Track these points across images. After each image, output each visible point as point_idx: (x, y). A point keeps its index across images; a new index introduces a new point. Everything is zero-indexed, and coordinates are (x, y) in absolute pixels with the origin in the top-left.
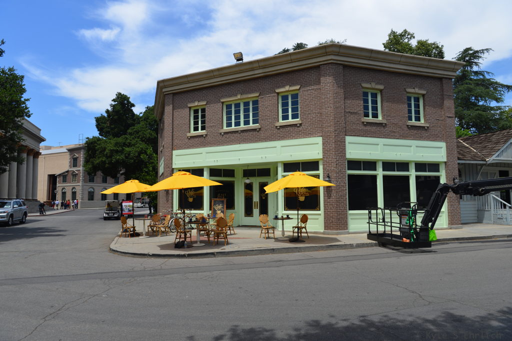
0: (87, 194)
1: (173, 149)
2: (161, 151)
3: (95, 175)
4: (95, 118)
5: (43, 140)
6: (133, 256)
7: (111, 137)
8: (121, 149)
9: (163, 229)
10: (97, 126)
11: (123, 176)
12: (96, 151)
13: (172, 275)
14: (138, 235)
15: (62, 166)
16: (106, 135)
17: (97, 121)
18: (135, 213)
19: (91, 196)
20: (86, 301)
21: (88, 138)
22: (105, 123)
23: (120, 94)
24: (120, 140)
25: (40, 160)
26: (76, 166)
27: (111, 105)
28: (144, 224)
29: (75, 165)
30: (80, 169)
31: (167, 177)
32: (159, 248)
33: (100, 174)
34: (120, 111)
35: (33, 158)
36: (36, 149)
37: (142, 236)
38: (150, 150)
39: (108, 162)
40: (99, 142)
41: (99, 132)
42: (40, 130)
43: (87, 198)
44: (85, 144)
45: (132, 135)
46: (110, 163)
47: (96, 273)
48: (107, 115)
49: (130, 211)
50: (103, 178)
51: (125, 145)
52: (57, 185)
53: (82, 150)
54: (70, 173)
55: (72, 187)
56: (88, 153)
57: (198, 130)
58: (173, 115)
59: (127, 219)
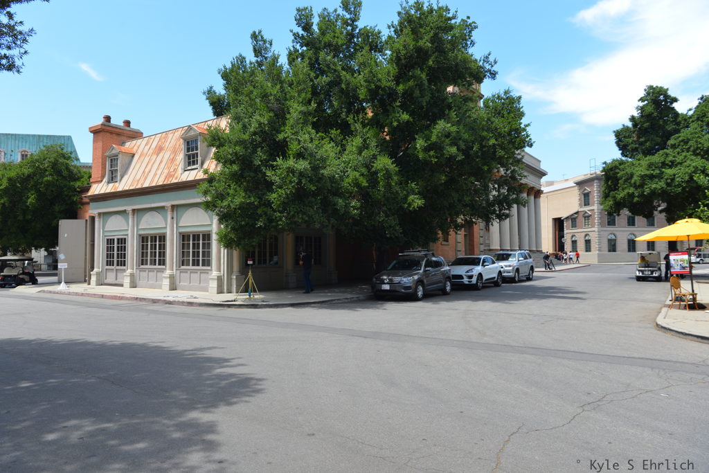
0: (606, 242)
3: (618, 215)
4: (614, 132)
5: (543, 174)
7: (640, 156)
8: (658, 172)
10: (618, 144)
11: (664, 214)
12: (618, 180)
14: (702, 307)
15: (569, 205)
16: (632, 155)
17: (616, 136)
18: (694, 272)
19: (612, 247)
21: (605, 163)
22: (629, 137)
23: (651, 87)
24: (657, 158)
26: (589, 205)
27: (637, 108)
29: (587, 203)
30: (595, 207)
33: (625, 212)
34: (653, 113)
36: (537, 187)
39: (637, 195)
40: (622, 167)
41: (621, 152)
42: (540, 161)
43: (607, 249)
44: (602, 172)
45: (675, 148)
46: (642, 195)
48: (633, 124)
49: (684, 268)
50: (628, 220)
51: (664, 164)
52: (565, 231)
53: (596, 181)
54: (581, 214)
55: (584, 234)
56: (607, 184)
59: (680, 281)
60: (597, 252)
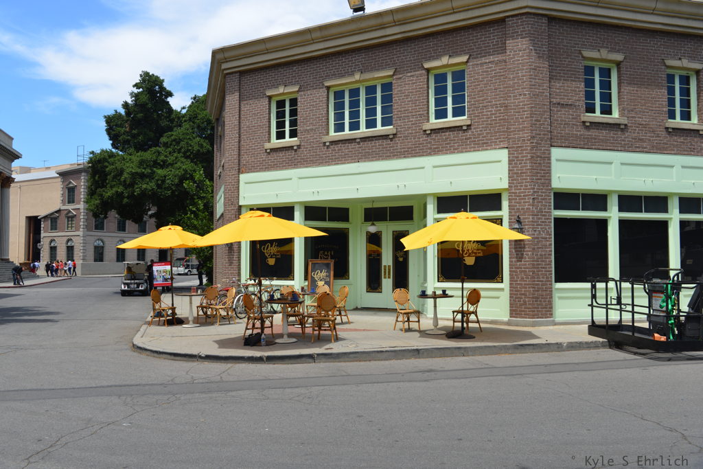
0: (93, 250)
1: (240, 172)
2: (220, 176)
3: (106, 217)
4: (105, 117)
5: (16, 156)
6: (173, 357)
7: (132, 150)
8: (150, 171)
9: (223, 313)
10: (109, 131)
11: (153, 220)
12: (106, 175)
13: (240, 392)
14: (180, 322)
15: (50, 201)
16: (123, 148)
17: (107, 122)
18: (175, 285)
19: (99, 255)
20: (96, 432)
21: (92, 153)
22: (121, 126)
23: (147, 74)
24: (148, 155)
25: (13, 190)
26: (73, 202)
27: (132, 94)
28: (191, 303)
29: (71, 200)
30: (80, 206)
31: (230, 221)
32: (217, 346)
33: (113, 215)
34: (147, 104)
35: (2, 186)
36: (6, 172)
37: (188, 323)
38: (199, 174)
39: (126, 195)
40: (112, 160)
41: (111, 142)
42: (12, 139)
43: (93, 258)
44: (89, 163)
45: (167, 147)
46: (131, 196)
47: (111, 386)
48: (125, 112)
49: (166, 280)
50: (119, 224)
51: (156, 164)
52: (43, 234)
53: (83, 174)
54: (63, 213)
55: (66, 239)
56: (94, 179)
57: (284, 138)
58: (240, 110)
59: (161, 294)
60: (81, 262)
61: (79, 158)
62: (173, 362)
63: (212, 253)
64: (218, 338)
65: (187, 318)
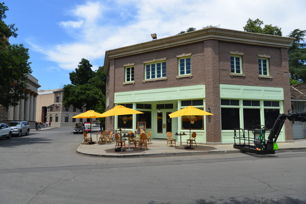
0: (65, 118)
1: (114, 92)
2: (108, 93)
3: (69, 107)
4: (69, 73)
5: (39, 86)
6: (90, 156)
7: (78, 84)
8: (84, 92)
9: (108, 140)
10: (70, 78)
11: (85, 108)
12: (69, 93)
13: (113, 168)
14: (93, 143)
15: (50, 101)
16: (75, 84)
17: (70, 75)
18: (92, 130)
19: (67, 120)
20: (62, 183)
21: (65, 85)
22: (75, 76)
23: (84, 59)
24: (84, 86)
25: (38, 98)
26: (58, 102)
27: (79, 66)
28: (97, 137)
29: (57, 101)
30: (61, 103)
31: (111, 109)
32: (105, 152)
33: (71, 106)
34: (84, 69)
35: (34, 97)
36: (35, 92)
37: (96, 144)
38: (100, 93)
39: (76, 100)
40: (71, 88)
41: (71, 82)
42: (38, 81)
43: (64, 121)
44: (64, 89)
45: (90, 84)
46: (77, 100)
47: (68, 166)
48: (76, 72)
49: (89, 129)
50: (74, 109)
51: (86, 89)
52: (47, 113)
53: (62, 92)
54: (55, 106)
55: (55, 114)
56: (65, 94)
57: (130, 81)
58: (115, 71)
59: (87, 133)
60: (60, 122)
61: (61, 87)
62: (90, 157)
63: (105, 120)
64: (106, 149)
65: (96, 142)
